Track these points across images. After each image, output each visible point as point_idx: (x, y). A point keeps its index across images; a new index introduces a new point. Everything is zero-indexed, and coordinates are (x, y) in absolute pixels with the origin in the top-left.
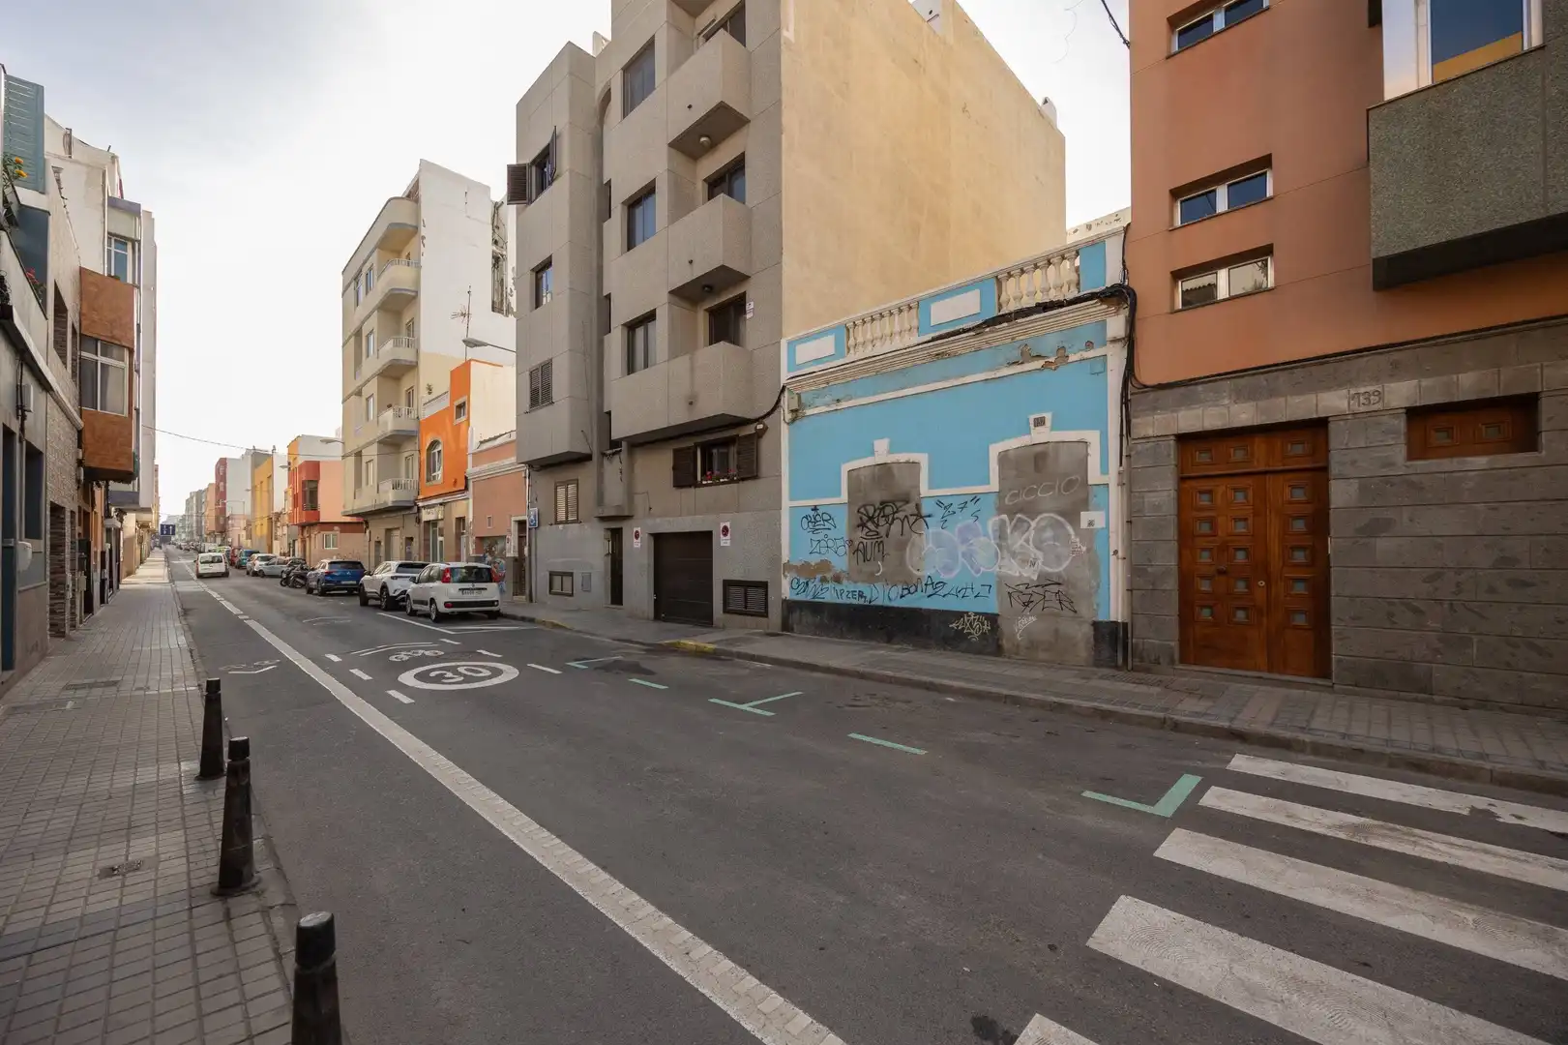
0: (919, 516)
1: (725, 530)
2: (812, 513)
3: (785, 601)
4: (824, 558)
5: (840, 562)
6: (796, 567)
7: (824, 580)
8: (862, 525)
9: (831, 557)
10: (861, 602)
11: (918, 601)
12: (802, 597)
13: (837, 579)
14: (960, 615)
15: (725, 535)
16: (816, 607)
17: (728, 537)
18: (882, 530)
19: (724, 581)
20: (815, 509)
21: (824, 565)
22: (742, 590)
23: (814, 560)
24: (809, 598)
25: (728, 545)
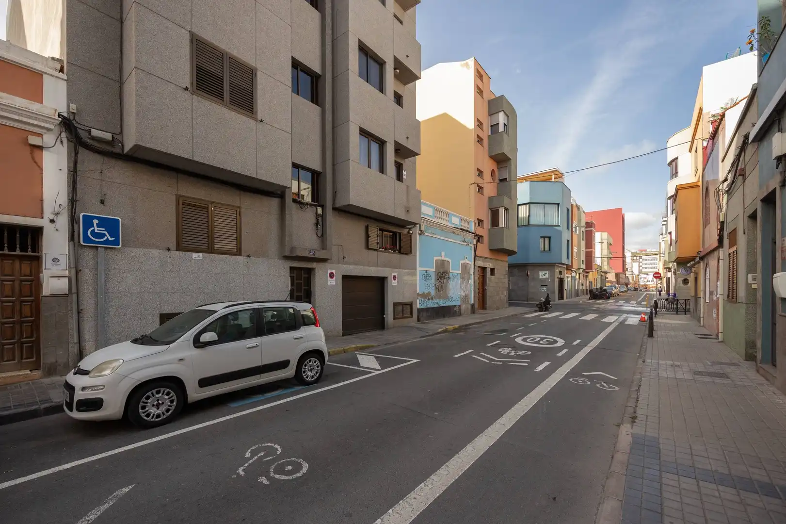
0: (449, 278)
1: (395, 277)
2: (425, 273)
3: (418, 309)
4: (428, 291)
5: (433, 292)
6: (420, 294)
7: (429, 299)
8: (438, 279)
9: (430, 290)
10: (438, 306)
11: (449, 304)
12: (423, 307)
13: (432, 299)
14: (455, 306)
15: (395, 280)
16: (427, 310)
17: (396, 281)
18: (442, 281)
19: (394, 303)
20: (426, 272)
21: (429, 293)
22: (401, 307)
23: (426, 292)
24: (425, 307)
25: (396, 285)
